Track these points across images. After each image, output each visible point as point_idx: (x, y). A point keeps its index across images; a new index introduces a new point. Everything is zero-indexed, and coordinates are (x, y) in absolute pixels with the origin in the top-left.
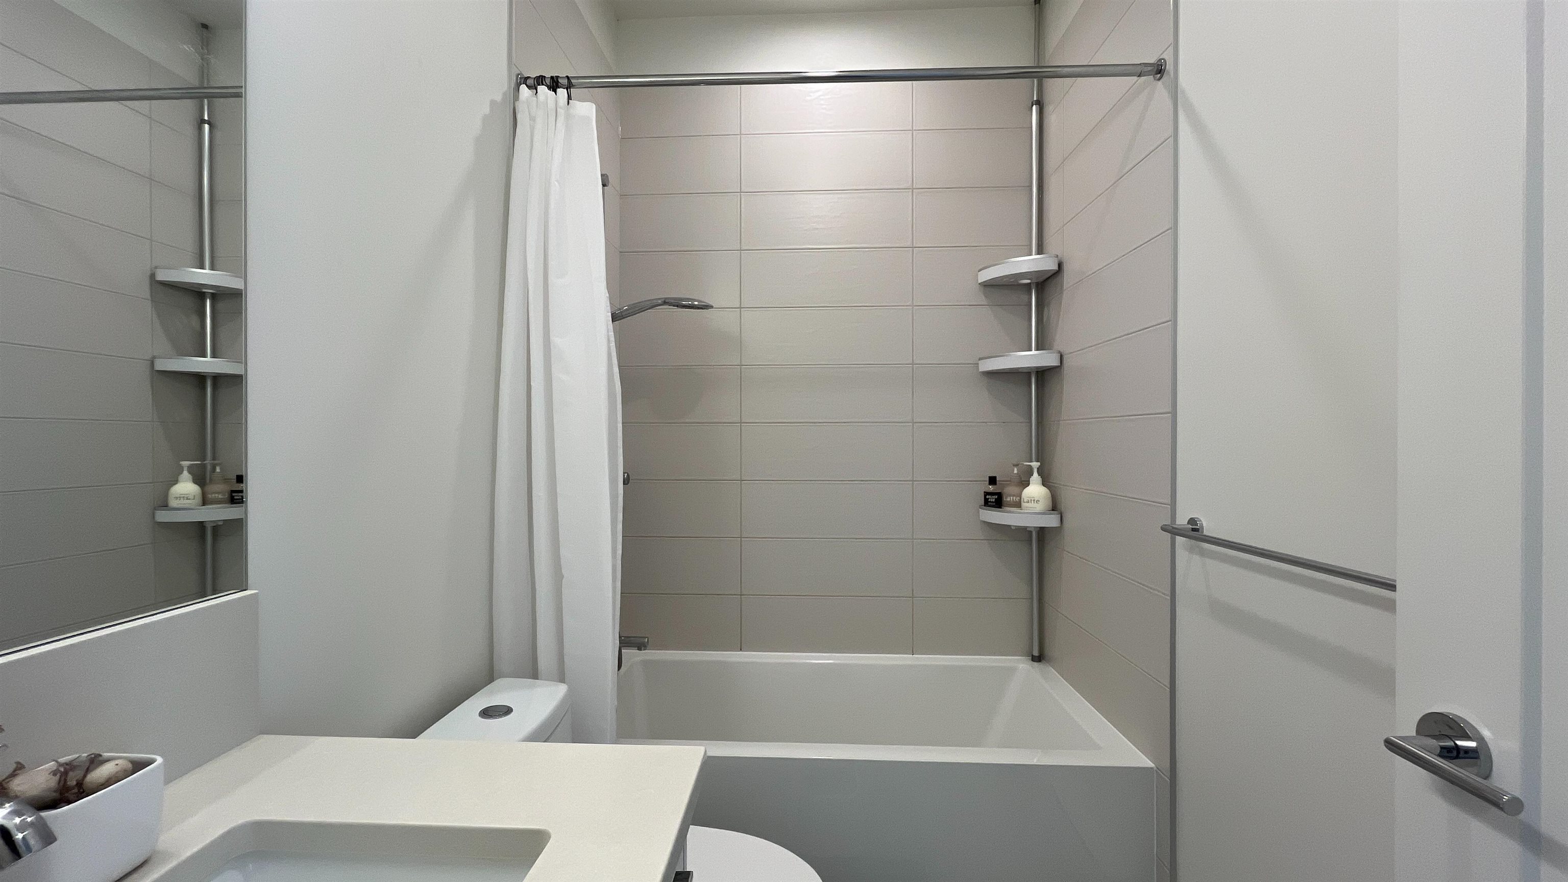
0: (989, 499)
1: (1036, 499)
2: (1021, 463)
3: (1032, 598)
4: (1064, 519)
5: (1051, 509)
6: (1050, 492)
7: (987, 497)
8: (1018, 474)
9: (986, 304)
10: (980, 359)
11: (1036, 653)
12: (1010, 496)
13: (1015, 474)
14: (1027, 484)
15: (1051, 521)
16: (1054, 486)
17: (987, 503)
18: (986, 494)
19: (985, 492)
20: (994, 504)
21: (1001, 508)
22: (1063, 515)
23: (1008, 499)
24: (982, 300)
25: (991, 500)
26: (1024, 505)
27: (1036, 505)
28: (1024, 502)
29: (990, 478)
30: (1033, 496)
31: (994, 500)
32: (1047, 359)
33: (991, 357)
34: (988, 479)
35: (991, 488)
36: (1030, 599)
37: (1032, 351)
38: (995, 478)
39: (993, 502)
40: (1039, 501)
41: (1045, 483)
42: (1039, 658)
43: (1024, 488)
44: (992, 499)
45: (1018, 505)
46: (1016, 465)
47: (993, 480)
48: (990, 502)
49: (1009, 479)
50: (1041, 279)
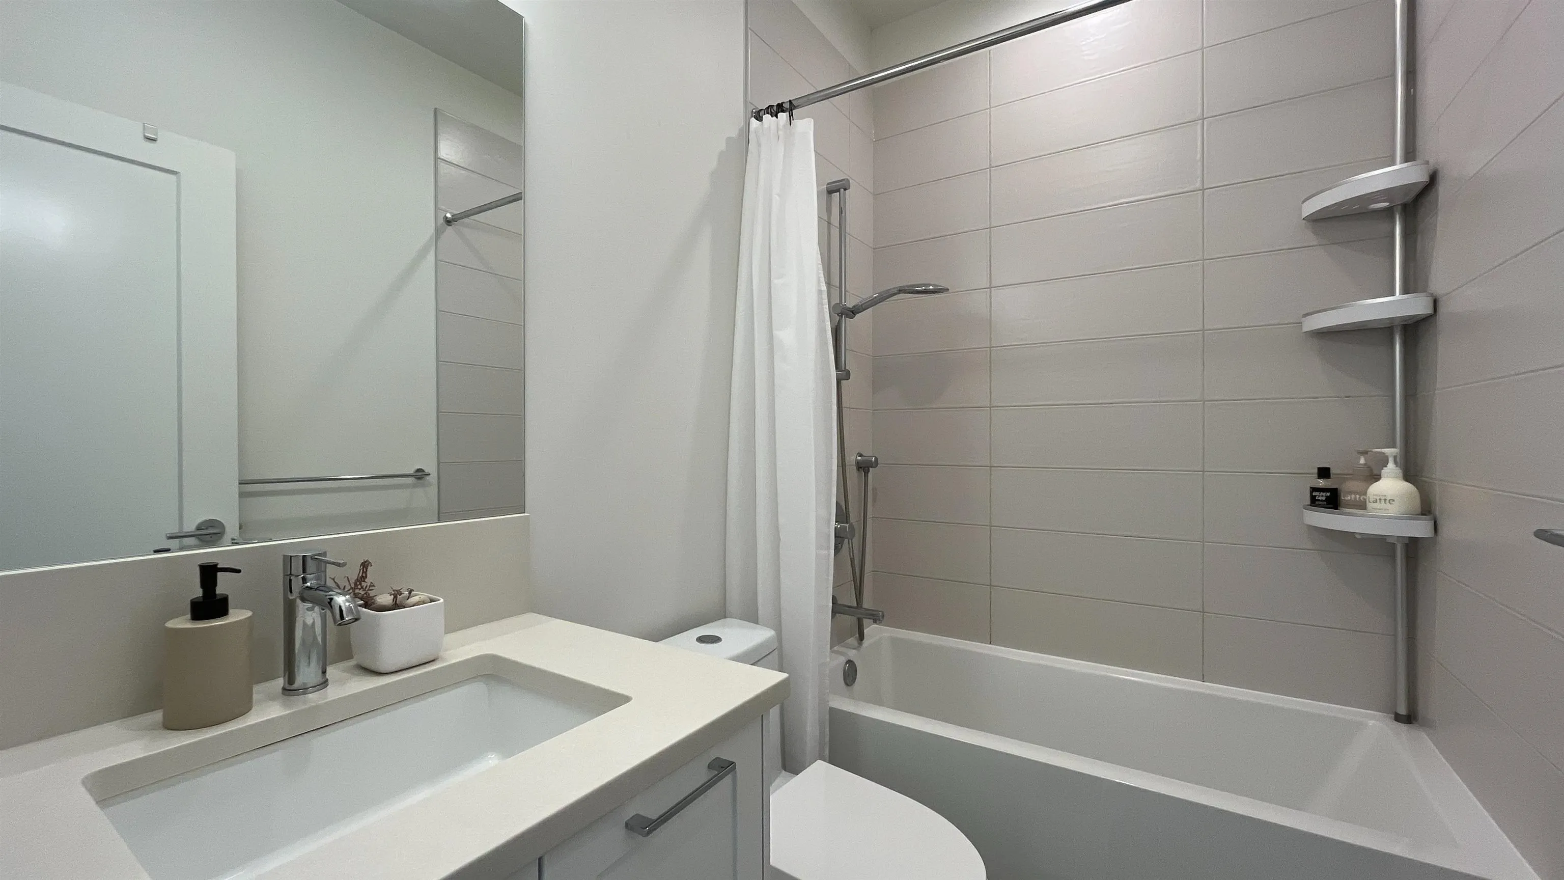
0: (1316, 496)
1: (1388, 499)
2: (1369, 450)
3: (1395, 635)
4: (1439, 527)
5: (1419, 511)
6: (1417, 489)
7: (1314, 494)
8: (1365, 464)
9: (1315, 243)
10: (1305, 315)
11: (1403, 711)
12: (1351, 493)
13: (1361, 464)
14: (1376, 478)
15: (1420, 529)
16: (1426, 482)
17: (1314, 502)
18: (1314, 489)
19: (1311, 488)
20: (1325, 503)
21: (1337, 509)
22: (1439, 523)
23: (1346, 498)
24: (1312, 239)
25: (1320, 498)
26: (1370, 506)
27: (1388, 506)
28: (1369, 502)
29: (1319, 469)
30: (1385, 494)
31: (1324, 499)
32: (1417, 306)
33: (1325, 310)
34: (1316, 471)
35: (1322, 483)
36: (1393, 635)
37: (1393, 294)
38: (1328, 469)
39: (1322, 501)
40: (1393, 501)
41: (1408, 476)
42: (1409, 718)
43: (1372, 484)
44: (1322, 496)
45: (1362, 506)
46: (1364, 453)
47: (1324, 473)
48: (1319, 500)
49: (1351, 472)
50: (1409, 198)
